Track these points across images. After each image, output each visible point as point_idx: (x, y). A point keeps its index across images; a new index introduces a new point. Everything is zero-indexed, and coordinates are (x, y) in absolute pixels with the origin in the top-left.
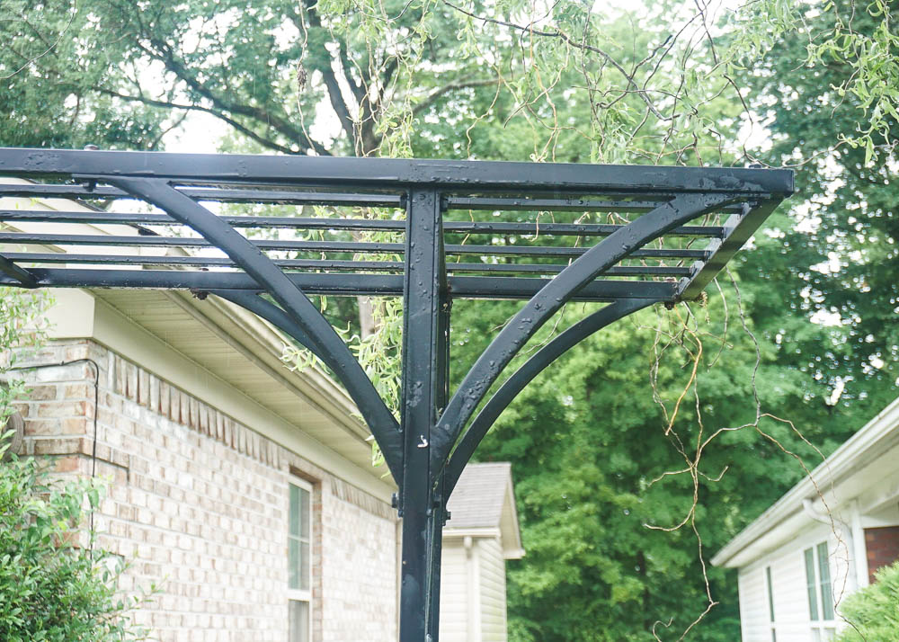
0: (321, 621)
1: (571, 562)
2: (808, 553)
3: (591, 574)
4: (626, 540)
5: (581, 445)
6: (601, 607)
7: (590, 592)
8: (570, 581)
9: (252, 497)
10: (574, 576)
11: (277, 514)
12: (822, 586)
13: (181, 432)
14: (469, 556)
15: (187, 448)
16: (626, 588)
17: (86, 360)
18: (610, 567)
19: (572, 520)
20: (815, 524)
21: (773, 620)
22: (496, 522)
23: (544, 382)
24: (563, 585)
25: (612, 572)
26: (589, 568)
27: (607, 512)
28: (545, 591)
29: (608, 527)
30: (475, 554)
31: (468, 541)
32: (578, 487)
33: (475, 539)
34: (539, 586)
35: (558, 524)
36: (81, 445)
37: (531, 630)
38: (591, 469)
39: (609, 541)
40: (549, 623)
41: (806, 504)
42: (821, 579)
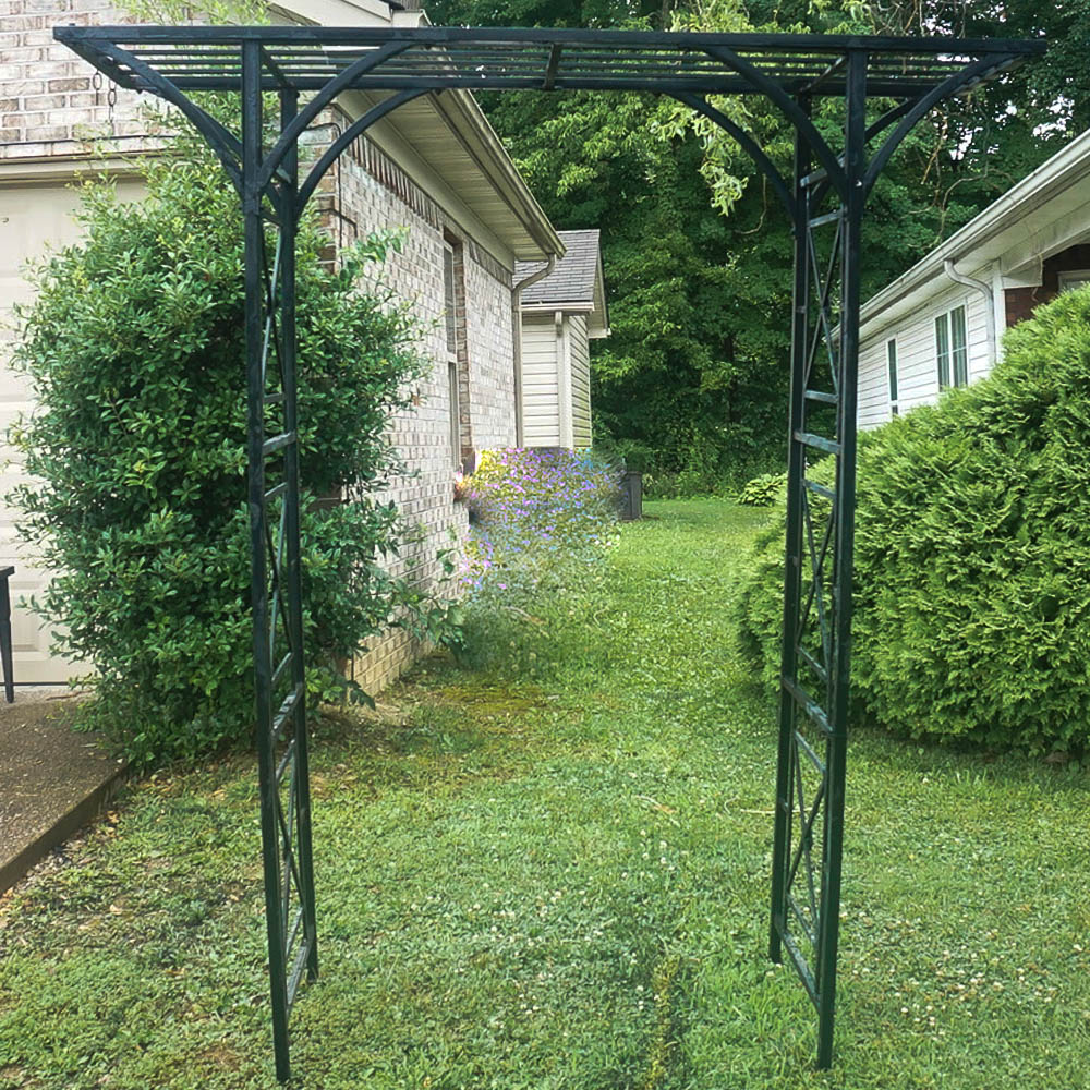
0: (467, 383)
1: (653, 346)
2: (941, 321)
3: (677, 359)
4: (716, 321)
5: (667, 207)
6: (687, 396)
7: (675, 379)
8: (654, 366)
9: (422, 256)
10: (659, 361)
11: (437, 273)
12: (955, 354)
13: (382, 191)
14: (559, 334)
15: (385, 206)
16: (716, 375)
17: (331, 124)
18: (698, 351)
19: (657, 297)
20: (955, 286)
21: (894, 397)
22: (590, 295)
23: (627, 134)
24: (644, 370)
25: (702, 357)
26: (674, 352)
27: (696, 287)
28: (625, 378)
29: (696, 305)
30: (566, 331)
31: (559, 316)
32: (664, 258)
33: (567, 314)
34: (620, 372)
35: (640, 303)
36: (332, 203)
37: (607, 422)
38: (678, 237)
39: (698, 321)
40: (627, 415)
41: (947, 265)
42: (954, 348)
